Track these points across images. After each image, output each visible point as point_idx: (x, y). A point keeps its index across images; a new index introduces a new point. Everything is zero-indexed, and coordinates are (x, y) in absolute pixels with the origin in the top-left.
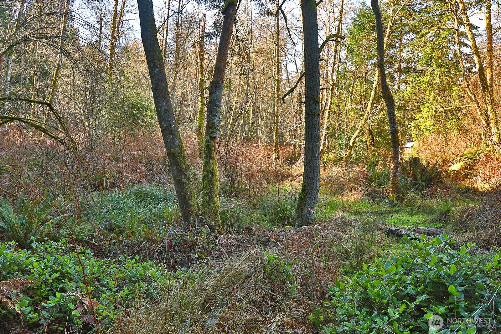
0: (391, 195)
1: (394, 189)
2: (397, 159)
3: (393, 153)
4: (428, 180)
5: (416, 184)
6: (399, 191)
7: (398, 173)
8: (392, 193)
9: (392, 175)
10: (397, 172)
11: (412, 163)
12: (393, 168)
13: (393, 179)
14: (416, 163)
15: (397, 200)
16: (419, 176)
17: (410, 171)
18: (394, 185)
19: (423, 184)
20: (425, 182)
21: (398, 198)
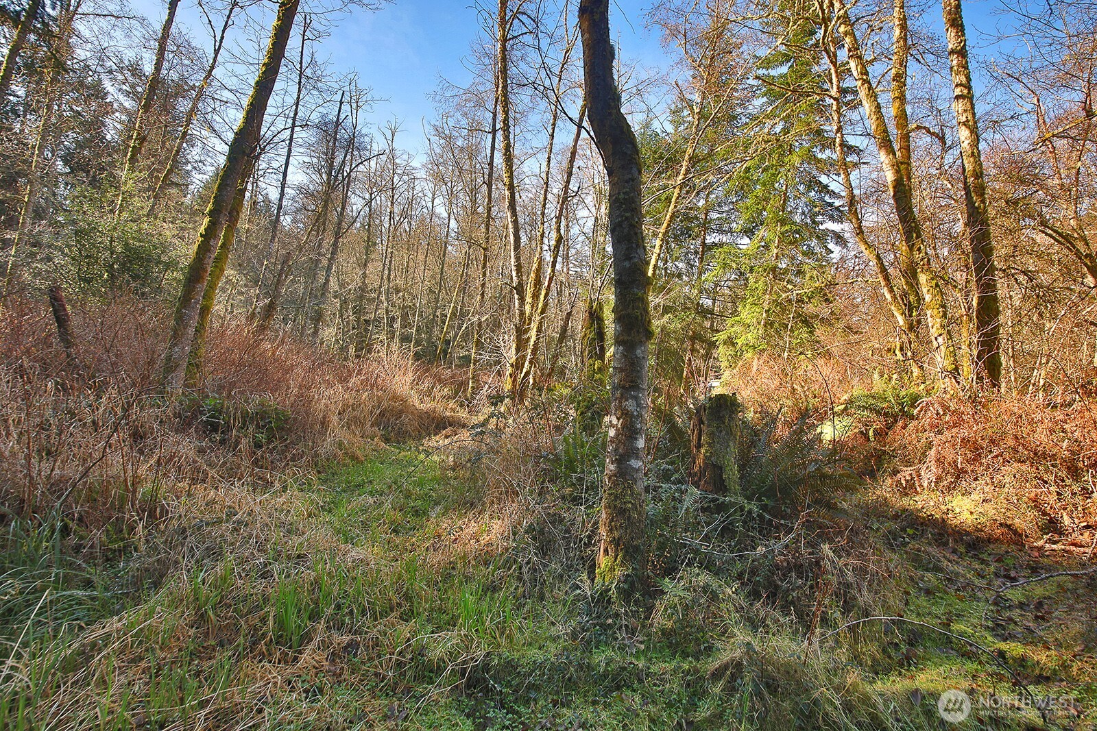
0: (603, 562)
1: (616, 534)
2: (636, 398)
3: (621, 370)
4: (770, 493)
5: (721, 508)
6: (636, 549)
7: (637, 457)
8: (606, 551)
9: (612, 467)
10: (633, 453)
11: (704, 418)
12: (617, 435)
13: (616, 485)
14: (721, 419)
15: (626, 595)
16: (732, 472)
17: (699, 446)
18: (619, 512)
19: (750, 512)
20: (759, 499)
21: (632, 584)
